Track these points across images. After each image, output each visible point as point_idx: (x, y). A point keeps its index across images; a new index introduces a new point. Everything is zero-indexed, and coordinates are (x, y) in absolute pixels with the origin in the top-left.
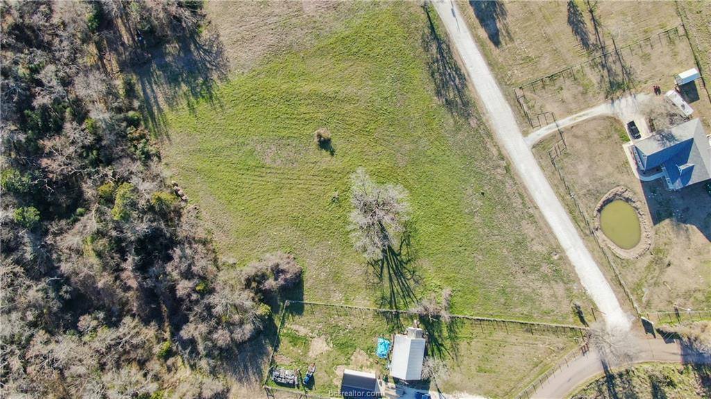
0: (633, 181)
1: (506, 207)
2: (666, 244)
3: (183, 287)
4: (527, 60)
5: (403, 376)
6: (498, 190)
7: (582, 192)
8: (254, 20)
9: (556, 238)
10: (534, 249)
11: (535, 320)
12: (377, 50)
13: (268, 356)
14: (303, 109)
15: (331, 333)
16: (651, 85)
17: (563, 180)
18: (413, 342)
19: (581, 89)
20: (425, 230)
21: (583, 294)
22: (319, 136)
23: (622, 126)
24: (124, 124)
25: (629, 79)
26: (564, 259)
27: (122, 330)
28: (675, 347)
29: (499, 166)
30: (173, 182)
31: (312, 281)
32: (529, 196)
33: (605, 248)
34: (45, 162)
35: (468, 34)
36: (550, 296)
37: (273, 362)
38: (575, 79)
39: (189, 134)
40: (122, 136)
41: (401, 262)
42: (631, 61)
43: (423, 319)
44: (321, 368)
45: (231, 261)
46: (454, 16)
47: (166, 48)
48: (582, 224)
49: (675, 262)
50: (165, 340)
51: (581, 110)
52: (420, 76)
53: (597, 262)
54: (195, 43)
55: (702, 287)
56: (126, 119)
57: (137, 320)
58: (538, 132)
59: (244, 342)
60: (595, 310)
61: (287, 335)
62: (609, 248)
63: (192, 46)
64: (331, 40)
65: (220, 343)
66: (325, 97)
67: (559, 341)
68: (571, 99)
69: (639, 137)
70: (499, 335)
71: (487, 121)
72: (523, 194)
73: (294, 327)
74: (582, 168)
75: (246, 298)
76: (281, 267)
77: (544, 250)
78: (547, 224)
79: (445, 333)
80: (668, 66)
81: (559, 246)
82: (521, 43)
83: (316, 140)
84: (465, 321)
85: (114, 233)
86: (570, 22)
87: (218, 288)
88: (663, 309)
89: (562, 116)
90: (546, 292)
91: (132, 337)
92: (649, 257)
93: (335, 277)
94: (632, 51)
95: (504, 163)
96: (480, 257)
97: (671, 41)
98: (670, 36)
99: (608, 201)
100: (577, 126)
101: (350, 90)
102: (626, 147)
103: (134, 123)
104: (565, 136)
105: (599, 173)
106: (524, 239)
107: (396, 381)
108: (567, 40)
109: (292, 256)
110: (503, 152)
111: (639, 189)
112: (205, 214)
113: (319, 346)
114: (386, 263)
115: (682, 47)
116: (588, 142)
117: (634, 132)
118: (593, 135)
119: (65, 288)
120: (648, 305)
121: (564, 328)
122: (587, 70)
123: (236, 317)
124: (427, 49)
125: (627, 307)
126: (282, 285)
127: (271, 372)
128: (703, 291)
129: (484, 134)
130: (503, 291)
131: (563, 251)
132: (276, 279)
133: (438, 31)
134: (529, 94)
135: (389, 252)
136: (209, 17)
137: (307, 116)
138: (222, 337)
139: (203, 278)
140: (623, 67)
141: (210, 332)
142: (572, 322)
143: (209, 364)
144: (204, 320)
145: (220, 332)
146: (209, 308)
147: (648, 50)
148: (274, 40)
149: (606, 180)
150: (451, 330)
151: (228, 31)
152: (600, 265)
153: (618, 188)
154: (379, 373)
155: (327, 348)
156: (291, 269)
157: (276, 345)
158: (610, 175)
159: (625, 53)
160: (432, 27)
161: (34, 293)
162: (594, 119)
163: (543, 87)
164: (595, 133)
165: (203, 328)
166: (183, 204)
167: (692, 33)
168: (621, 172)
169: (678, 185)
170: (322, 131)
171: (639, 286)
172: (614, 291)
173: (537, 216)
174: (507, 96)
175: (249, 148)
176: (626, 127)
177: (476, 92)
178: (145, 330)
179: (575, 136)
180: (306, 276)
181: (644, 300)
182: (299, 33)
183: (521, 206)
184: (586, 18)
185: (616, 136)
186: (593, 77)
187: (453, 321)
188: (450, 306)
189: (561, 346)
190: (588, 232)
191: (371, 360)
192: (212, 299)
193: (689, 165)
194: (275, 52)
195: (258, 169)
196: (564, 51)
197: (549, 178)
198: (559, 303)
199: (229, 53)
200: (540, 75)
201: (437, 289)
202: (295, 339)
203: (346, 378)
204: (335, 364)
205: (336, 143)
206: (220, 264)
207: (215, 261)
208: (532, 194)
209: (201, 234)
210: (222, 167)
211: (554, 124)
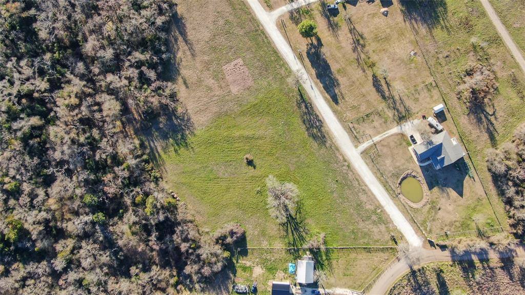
0: (416, 166)
1: (350, 187)
2: (437, 198)
3: (184, 247)
4: (354, 107)
5: (303, 281)
6: (345, 178)
7: (389, 175)
8: (205, 99)
9: (378, 201)
10: (367, 207)
11: (371, 246)
12: (273, 110)
13: (231, 279)
14: (237, 145)
15: (264, 263)
16: (420, 114)
17: (378, 169)
18: (307, 263)
19: (383, 120)
20: (308, 203)
21: (395, 229)
22: (247, 159)
23: (407, 138)
24: (143, 164)
25: (409, 114)
26: (383, 211)
27: (152, 273)
28: (447, 253)
29: (344, 165)
30: (171, 191)
31: (250, 236)
32: (362, 180)
33: (405, 204)
34: (106, 189)
35: (321, 96)
36: (378, 232)
37: (234, 282)
38: (380, 115)
39: (177, 164)
40: (143, 170)
41: (297, 223)
42: (409, 103)
43: (311, 250)
44: (260, 283)
45: (207, 230)
46: (312, 89)
47: (159, 120)
48: (391, 192)
49: (443, 207)
50: (175, 276)
51: (385, 131)
52: (297, 121)
53: (401, 212)
54: (175, 115)
55: (459, 219)
56: (143, 161)
57: (159, 267)
58: (363, 145)
59: (219, 272)
60: (402, 237)
61: (240, 267)
62: (407, 203)
63: (174, 118)
64: (249, 106)
65: (206, 274)
66: (247, 138)
67: (385, 255)
68: (379, 126)
69: (416, 143)
70: (353, 255)
71: (335, 142)
72: (358, 179)
73: (243, 262)
74: (388, 162)
75: (217, 249)
76: (234, 231)
77: (372, 208)
78: (372, 194)
79: (324, 258)
80: (429, 103)
81: (380, 205)
82: (350, 99)
83: (245, 161)
84: (334, 249)
85: (144, 222)
86: (374, 85)
87: (202, 245)
88: (438, 233)
89: (375, 136)
90: (375, 230)
91: (158, 276)
92: (429, 206)
93: (263, 233)
94: (408, 97)
95: (347, 164)
96: (339, 215)
97: (429, 90)
98: (428, 88)
99: (404, 178)
100: (383, 140)
101: (261, 132)
102: (410, 148)
103: (147, 162)
104: (377, 146)
105: (398, 164)
106: (361, 203)
107: (301, 285)
108: (374, 96)
109: (239, 224)
110: (346, 158)
111: (419, 170)
112: (189, 206)
113: (258, 271)
114: (289, 224)
115: (435, 92)
116: (390, 148)
117: (414, 141)
118: (392, 144)
119: (120, 253)
120: (430, 231)
121: (387, 248)
122: (386, 110)
123: (214, 259)
124: (300, 107)
125: (419, 234)
126: (236, 240)
127: (234, 287)
128: (460, 221)
129: (335, 149)
130: (353, 232)
131: (382, 207)
132: (232, 237)
133: (304, 97)
134: (356, 126)
135: (290, 218)
136: (181, 100)
137: (239, 149)
138: (206, 271)
139: (194, 241)
140: (405, 107)
141: (199, 270)
142: (391, 244)
143: (200, 286)
144: (195, 263)
145: (205, 268)
146: (198, 256)
147: (417, 96)
148: (217, 110)
149: (402, 167)
150: (327, 255)
151: (192, 106)
152: (403, 212)
153: (408, 171)
154: (291, 282)
155: (262, 271)
156: (239, 231)
157: (235, 273)
158: (403, 164)
159: (404, 98)
160: (301, 96)
161: (105, 258)
162: (392, 135)
163: (363, 121)
164: (393, 143)
165: (196, 267)
166: (178, 202)
167: (440, 84)
168: (409, 162)
169: (438, 167)
170: (248, 156)
171: (425, 221)
172: (412, 226)
173: (367, 190)
174: (345, 127)
175: (210, 168)
176: (409, 138)
177: (328, 127)
178: (164, 272)
179: (383, 146)
180: (247, 234)
181: (428, 229)
182: (231, 104)
183: (358, 186)
184: (383, 82)
185: (404, 143)
186: (390, 114)
187: (327, 251)
188: (325, 243)
189: (386, 258)
190: (395, 196)
191: (286, 275)
192: (199, 251)
193: (442, 156)
194: (219, 115)
195: (216, 180)
196: (372, 101)
197: (371, 169)
198: (383, 235)
199: (194, 119)
200: (361, 115)
201: (317, 234)
202: (245, 269)
203: (274, 285)
204: (267, 279)
205: (257, 162)
206: (200, 232)
207: (198, 231)
208: (363, 178)
209: (190, 218)
210: (196, 180)
211: (371, 140)
